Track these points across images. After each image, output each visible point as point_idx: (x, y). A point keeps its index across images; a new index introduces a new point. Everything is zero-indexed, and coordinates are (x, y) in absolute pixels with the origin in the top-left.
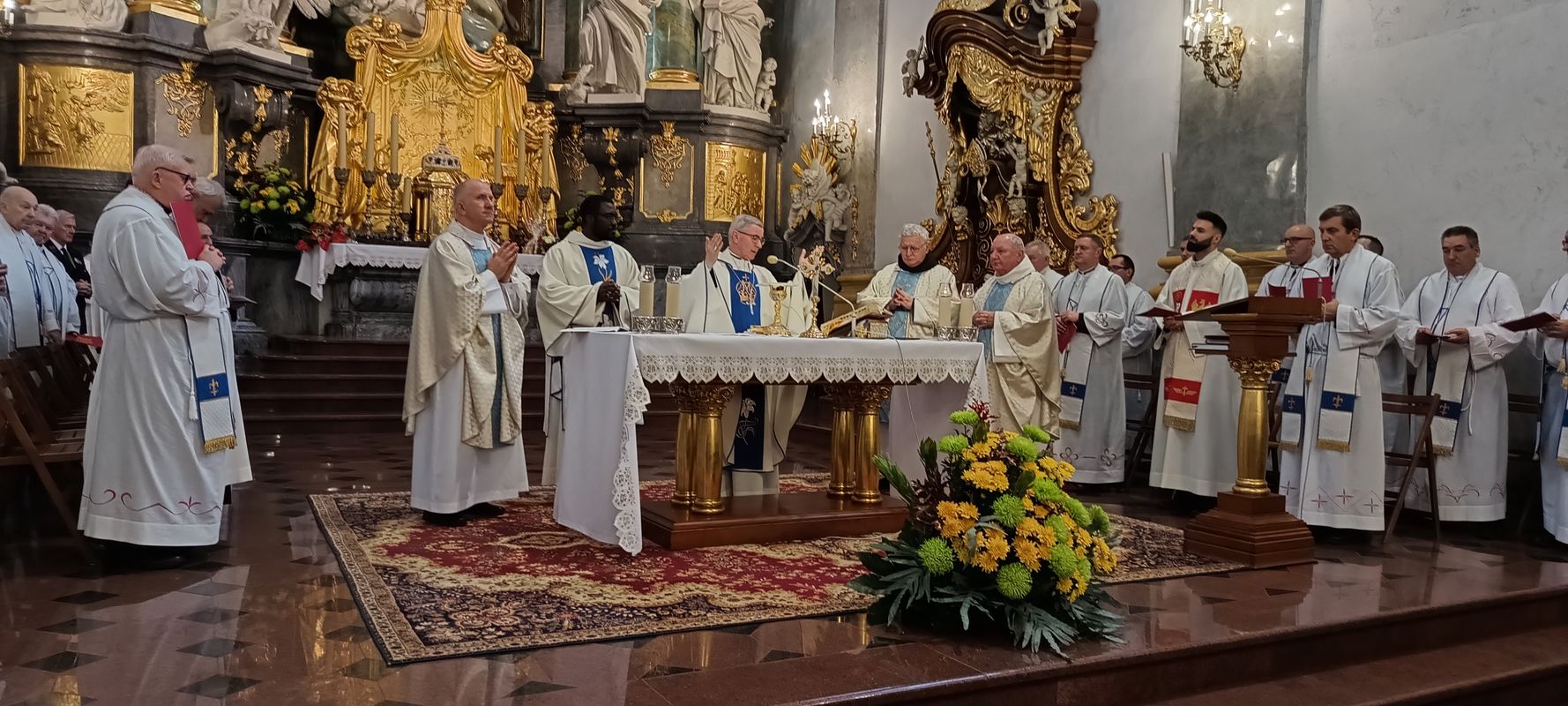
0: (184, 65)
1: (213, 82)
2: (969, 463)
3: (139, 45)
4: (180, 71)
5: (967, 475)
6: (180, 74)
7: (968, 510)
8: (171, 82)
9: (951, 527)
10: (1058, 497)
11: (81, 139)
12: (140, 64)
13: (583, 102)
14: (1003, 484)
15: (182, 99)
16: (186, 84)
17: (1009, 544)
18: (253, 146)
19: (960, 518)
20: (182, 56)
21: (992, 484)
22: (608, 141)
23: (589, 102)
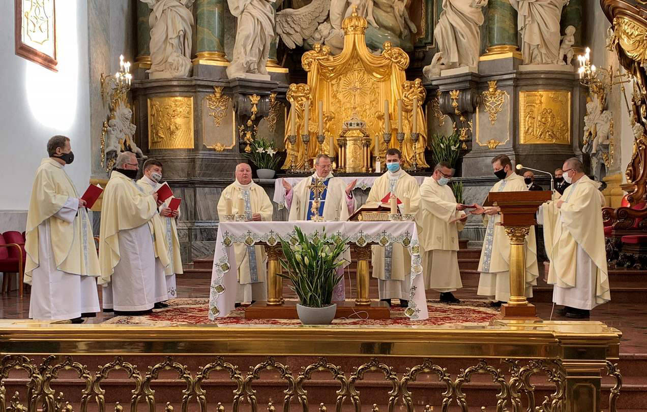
0: (216, 89)
1: (232, 96)
3: (194, 83)
4: (214, 93)
6: (215, 95)
8: (210, 99)
11: (172, 133)
12: (195, 92)
13: (438, 76)
15: (216, 107)
16: (218, 99)
18: (254, 127)
20: (214, 84)
22: (453, 99)
23: (442, 76)
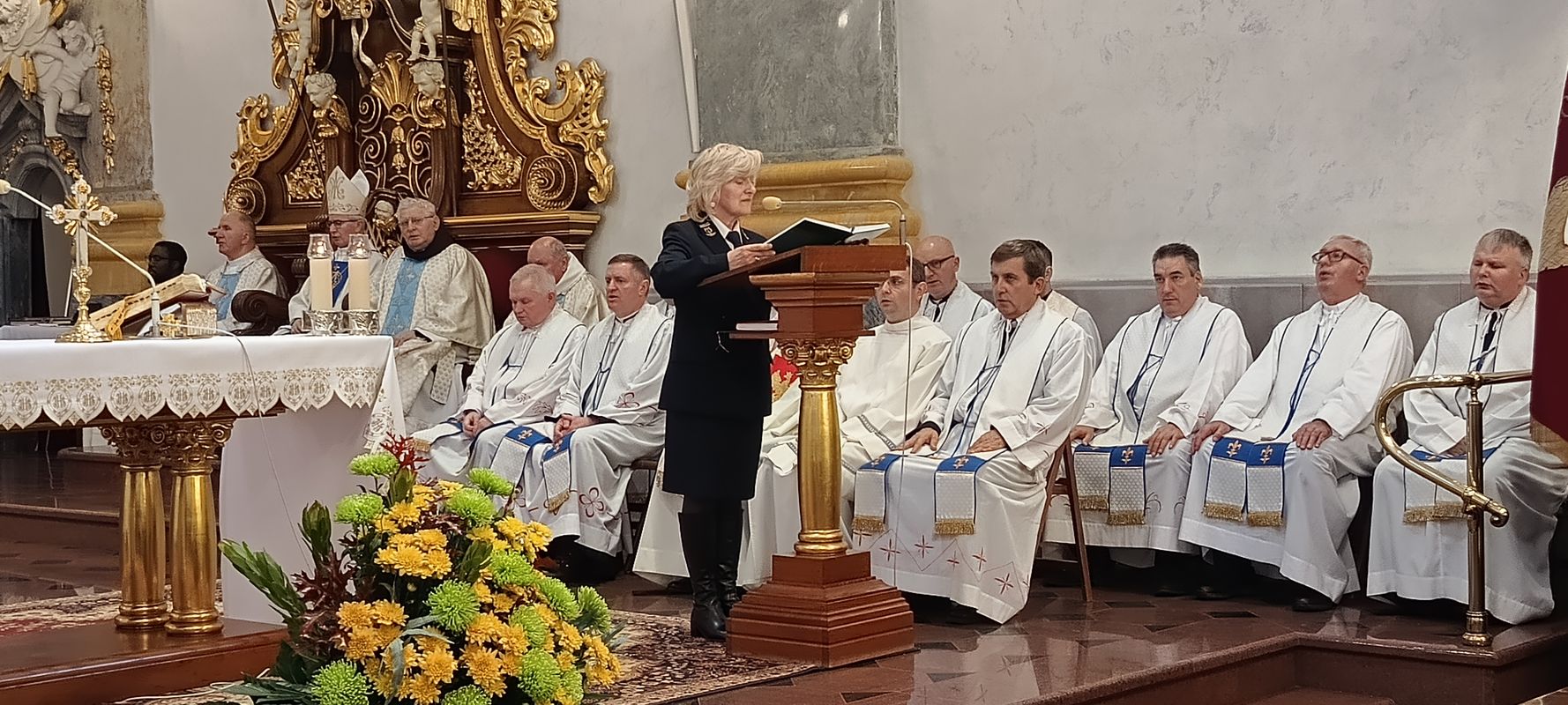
2: (385, 537)
5: (384, 556)
7: (388, 611)
9: (362, 640)
10: (527, 578)
14: (441, 564)
17: (456, 657)
19: (377, 626)
21: (425, 566)
